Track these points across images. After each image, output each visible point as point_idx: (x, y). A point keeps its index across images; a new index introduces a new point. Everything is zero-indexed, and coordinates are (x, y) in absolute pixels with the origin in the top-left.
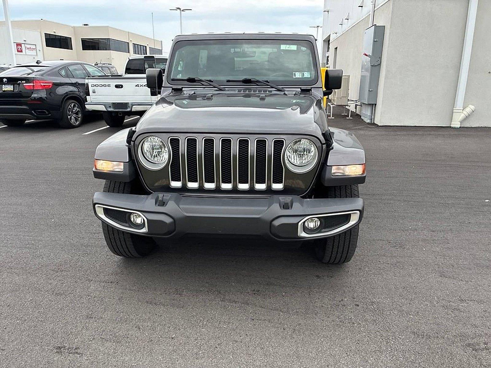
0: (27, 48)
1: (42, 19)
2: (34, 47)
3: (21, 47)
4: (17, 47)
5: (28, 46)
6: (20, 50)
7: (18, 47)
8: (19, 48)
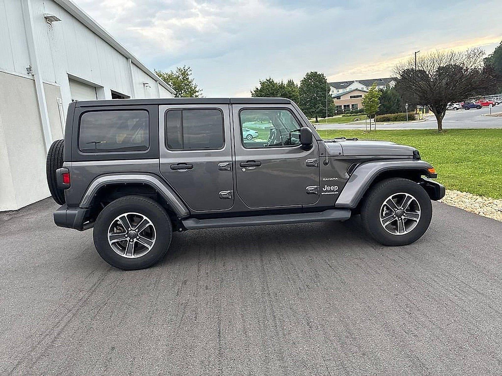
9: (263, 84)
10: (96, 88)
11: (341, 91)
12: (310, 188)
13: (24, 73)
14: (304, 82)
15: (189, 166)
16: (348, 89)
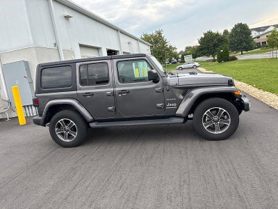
9: (205, 34)
10: (98, 49)
11: (261, 33)
12: (159, 105)
13: (53, 46)
14: (234, 30)
15: (92, 94)
16: (266, 31)
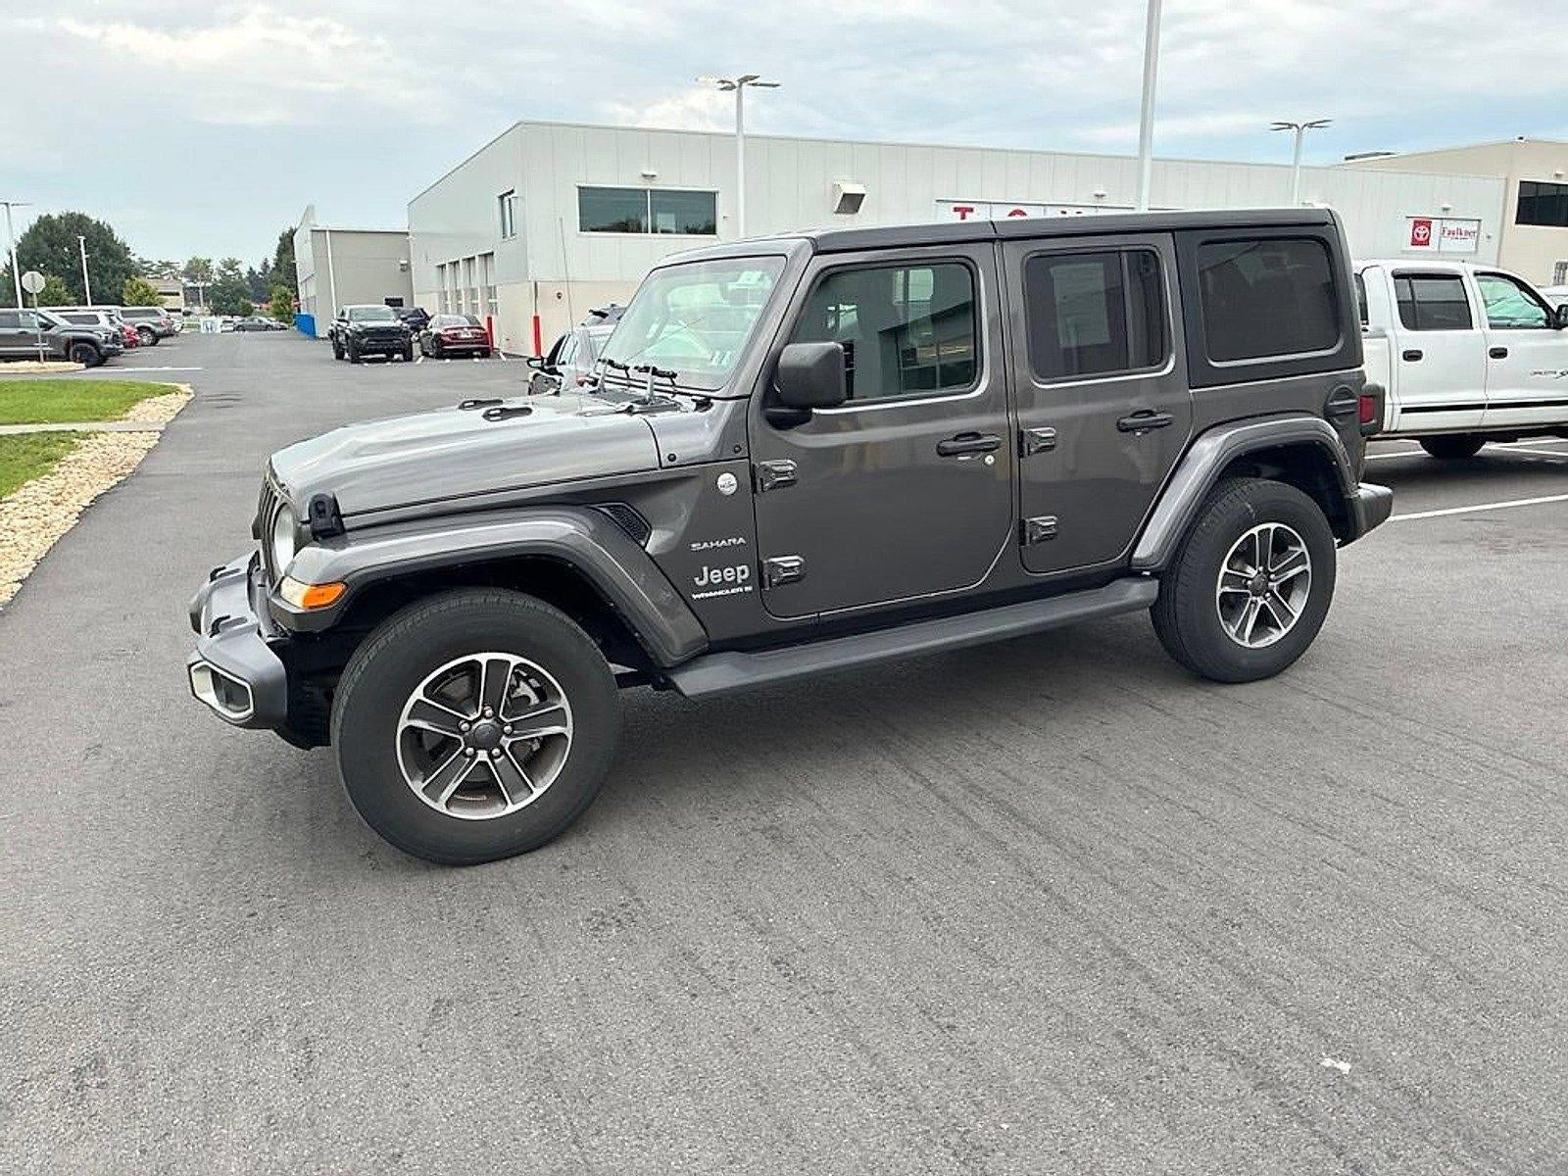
0: (1446, 232)
1: (1521, 138)
2: (1472, 227)
3: (1427, 229)
4: (1414, 229)
5: (1452, 226)
6: (1421, 239)
7: (1417, 230)
8: (1422, 233)
